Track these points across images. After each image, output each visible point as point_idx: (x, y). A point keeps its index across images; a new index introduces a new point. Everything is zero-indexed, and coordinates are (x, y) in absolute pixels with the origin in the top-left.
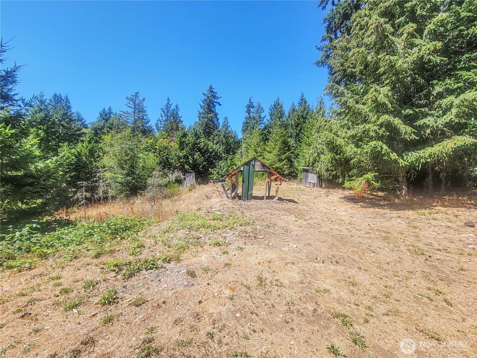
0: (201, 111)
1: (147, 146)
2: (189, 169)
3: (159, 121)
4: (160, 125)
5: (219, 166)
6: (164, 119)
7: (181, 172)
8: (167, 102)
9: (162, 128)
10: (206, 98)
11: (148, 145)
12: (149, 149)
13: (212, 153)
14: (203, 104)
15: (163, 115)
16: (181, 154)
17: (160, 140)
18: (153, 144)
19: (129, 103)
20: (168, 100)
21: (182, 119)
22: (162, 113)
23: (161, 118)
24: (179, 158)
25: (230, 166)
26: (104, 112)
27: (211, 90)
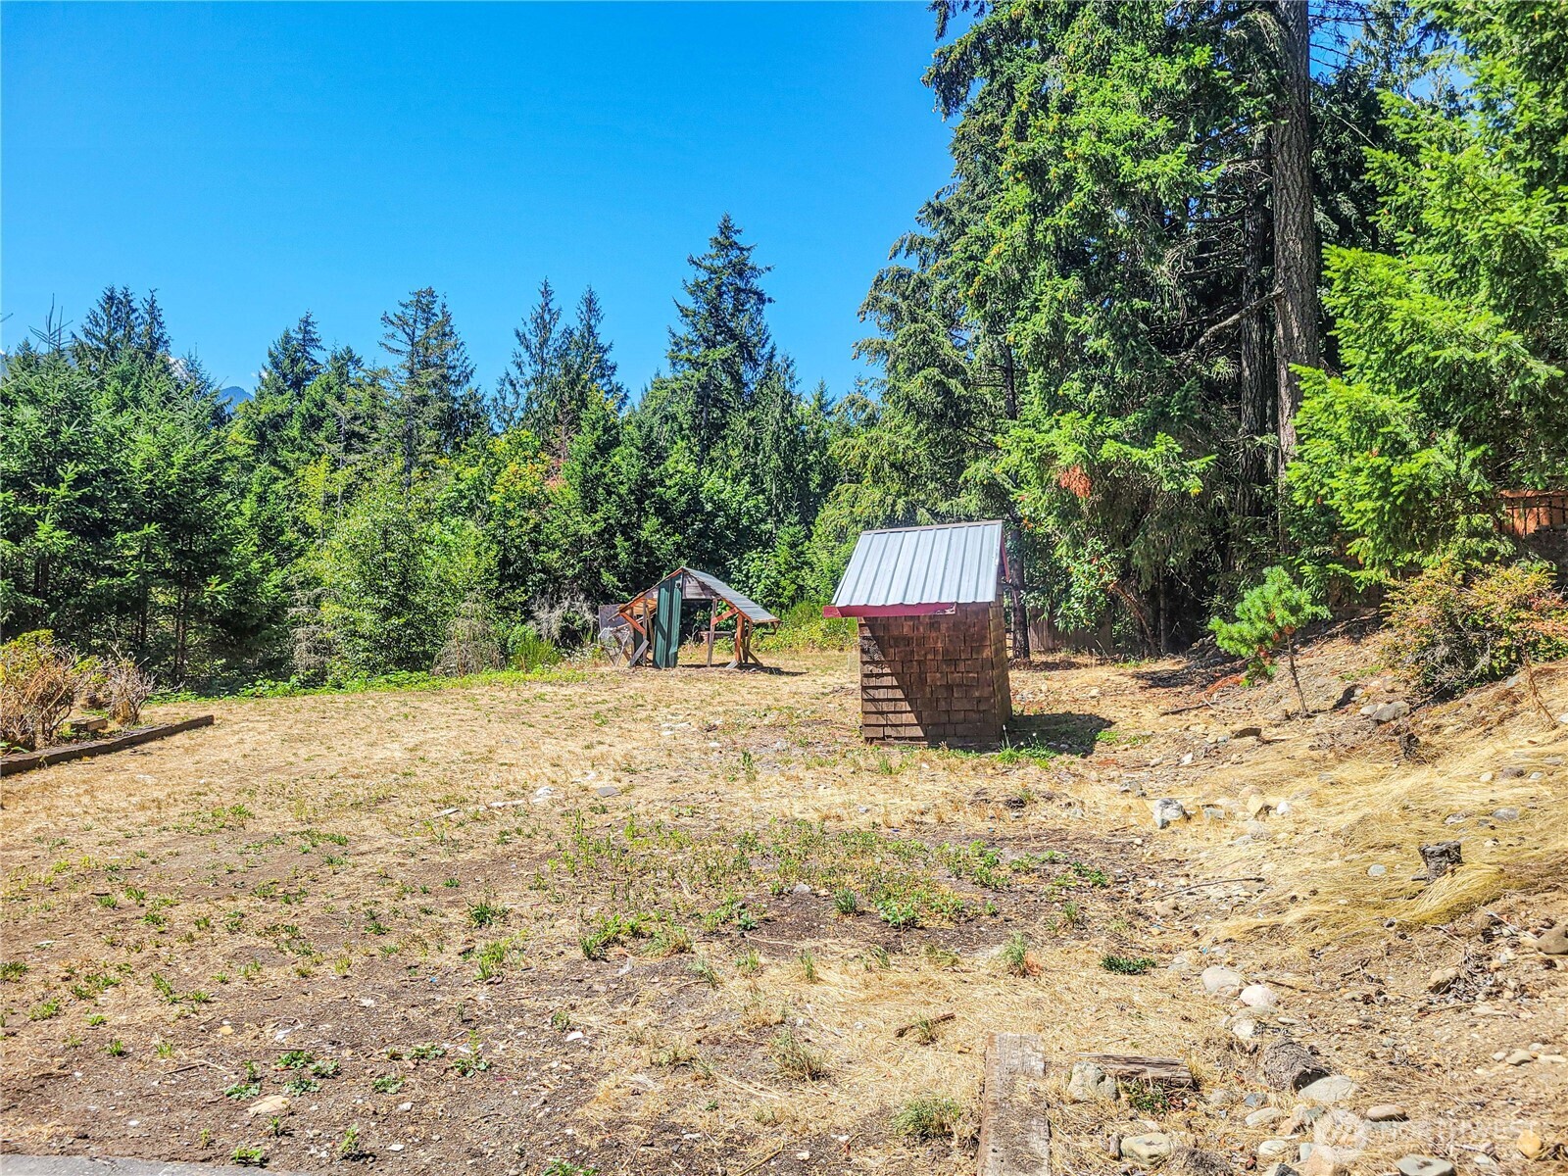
0: (683, 330)
1: (460, 491)
2: (618, 588)
3: (507, 385)
4: (511, 399)
5: (740, 571)
6: (529, 372)
7: (586, 598)
8: (541, 301)
9: (519, 414)
10: (703, 276)
11: (461, 486)
12: (465, 503)
13: (713, 515)
14: (690, 303)
15: (526, 357)
16: (587, 530)
17: (512, 467)
18: (482, 483)
19: (393, 336)
20: (546, 293)
21: (611, 357)
22: (522, 350)
23: (514, 373)
24: (579, 542)
25: (788, 571)
26: (286, 349)
27: (726, 239)
